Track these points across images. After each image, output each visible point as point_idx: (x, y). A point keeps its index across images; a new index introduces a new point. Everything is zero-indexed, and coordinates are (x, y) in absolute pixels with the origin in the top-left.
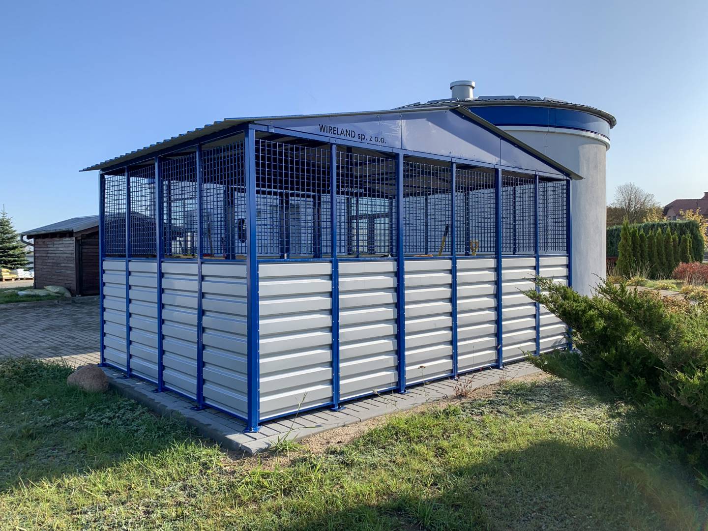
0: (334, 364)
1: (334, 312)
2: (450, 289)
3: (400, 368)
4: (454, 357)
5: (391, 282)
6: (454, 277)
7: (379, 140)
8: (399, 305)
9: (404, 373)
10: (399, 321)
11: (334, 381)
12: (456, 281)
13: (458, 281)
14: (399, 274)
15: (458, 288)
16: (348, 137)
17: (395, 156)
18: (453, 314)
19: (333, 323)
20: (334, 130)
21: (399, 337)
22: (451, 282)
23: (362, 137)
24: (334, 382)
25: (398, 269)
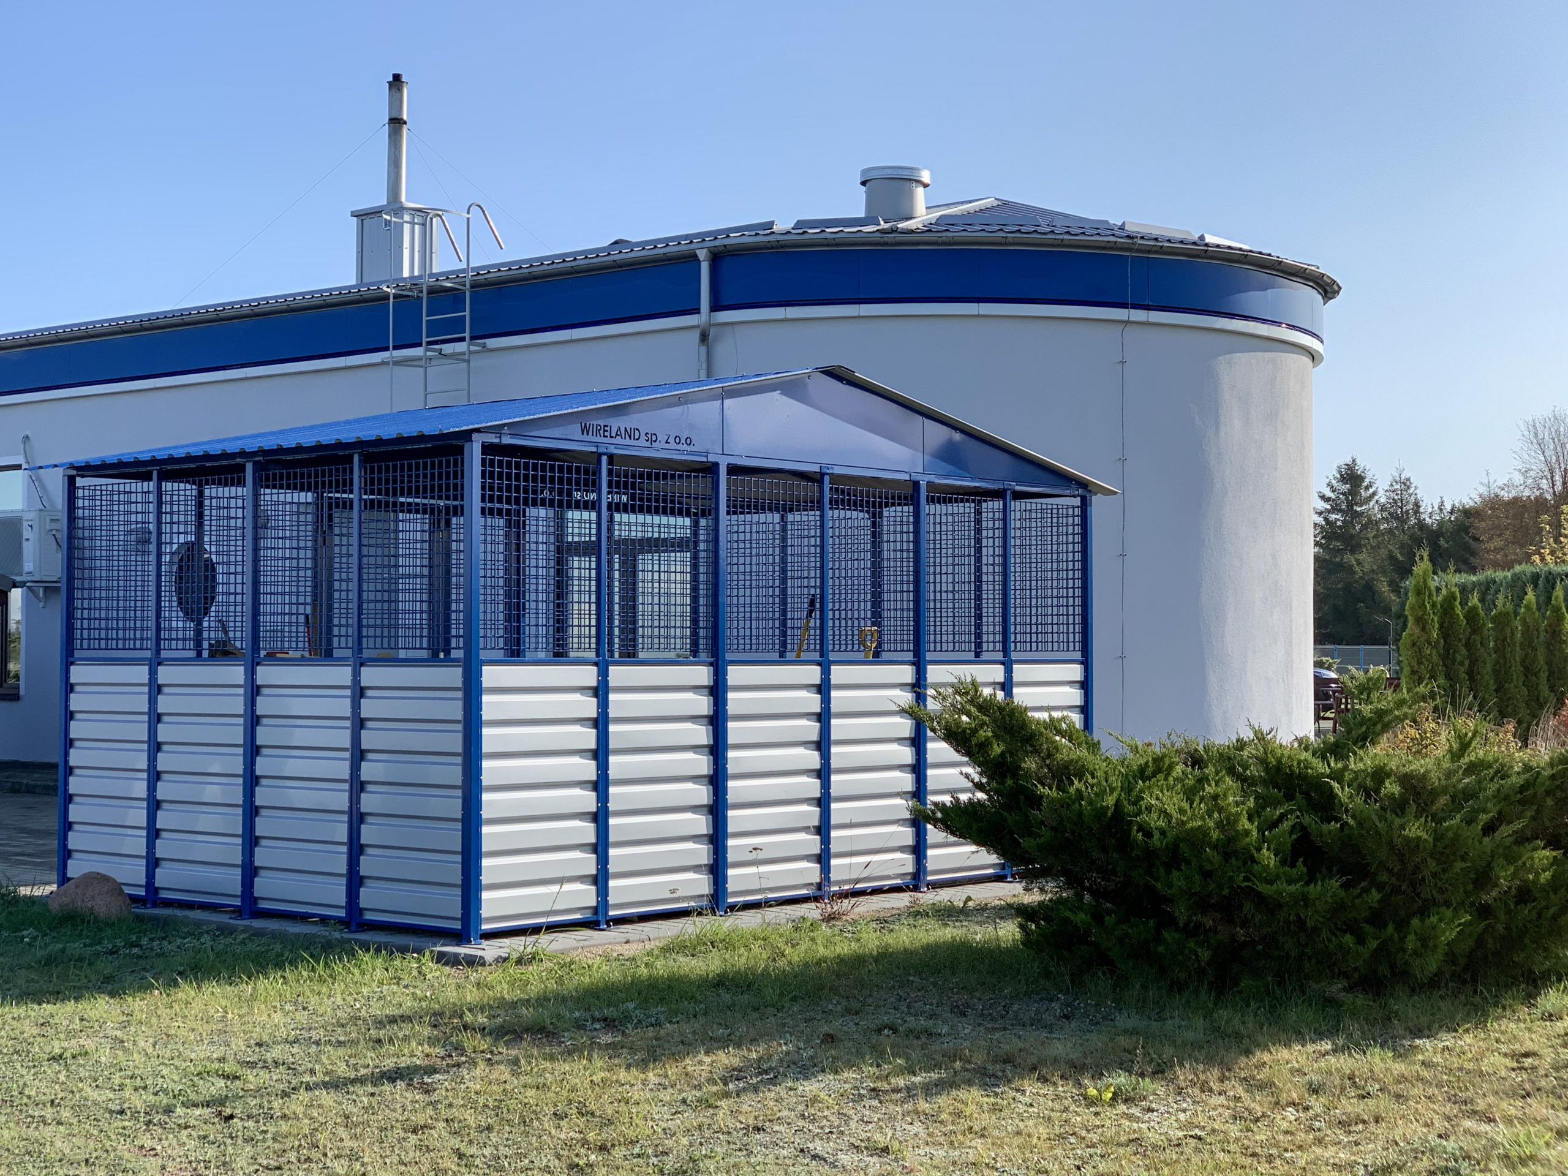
0: (599, 849)
1: (600, 754)
2: (818, 724)
3: (717, 869)
4: (823, 859)
5: (703, 704)
6: (826, 701)
7: (683, 441)
8: (717, 749)
9: (725, 881)
10: (717, 780)
11: (600, 878)
12: (829, 708)
13: (834, 707)
14: (717, 691)
15: (833, 722)
16: (628, 441)
17: (711, 469)
18: (823, 773)
19: (598, 775)
20: (605, 431)
21: (717, 810)
22: (819, 710)
23: (652, 438)
24: (600, 880)
25: (716, 681)
